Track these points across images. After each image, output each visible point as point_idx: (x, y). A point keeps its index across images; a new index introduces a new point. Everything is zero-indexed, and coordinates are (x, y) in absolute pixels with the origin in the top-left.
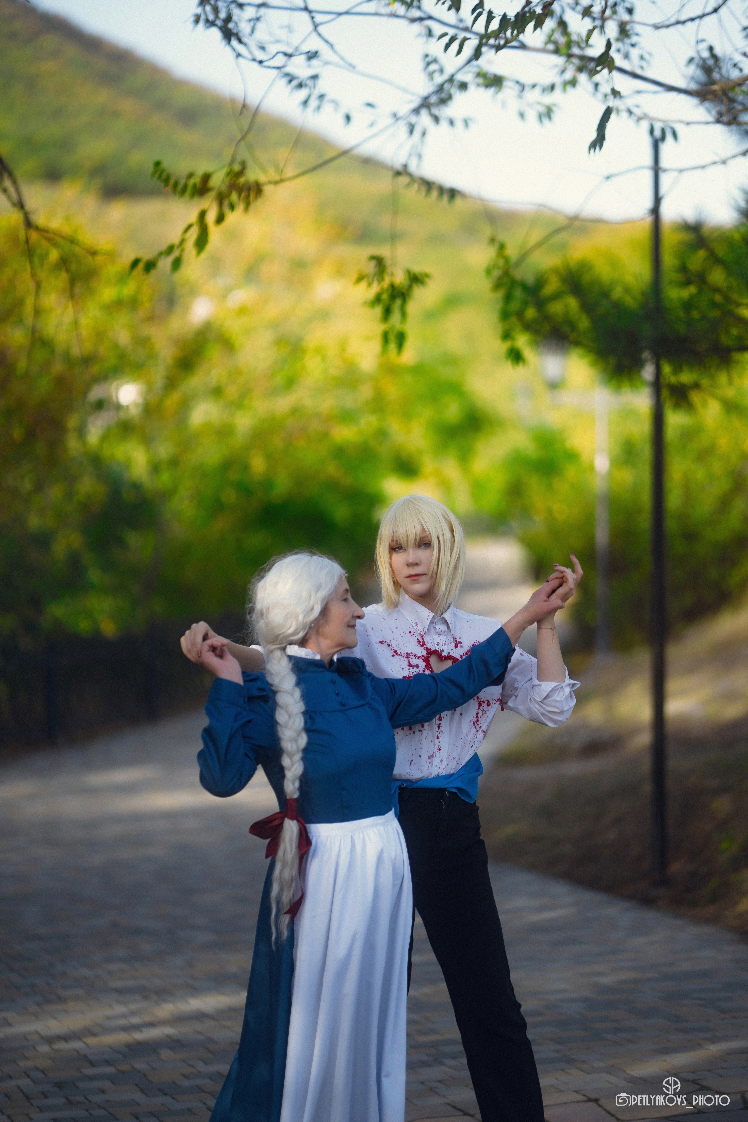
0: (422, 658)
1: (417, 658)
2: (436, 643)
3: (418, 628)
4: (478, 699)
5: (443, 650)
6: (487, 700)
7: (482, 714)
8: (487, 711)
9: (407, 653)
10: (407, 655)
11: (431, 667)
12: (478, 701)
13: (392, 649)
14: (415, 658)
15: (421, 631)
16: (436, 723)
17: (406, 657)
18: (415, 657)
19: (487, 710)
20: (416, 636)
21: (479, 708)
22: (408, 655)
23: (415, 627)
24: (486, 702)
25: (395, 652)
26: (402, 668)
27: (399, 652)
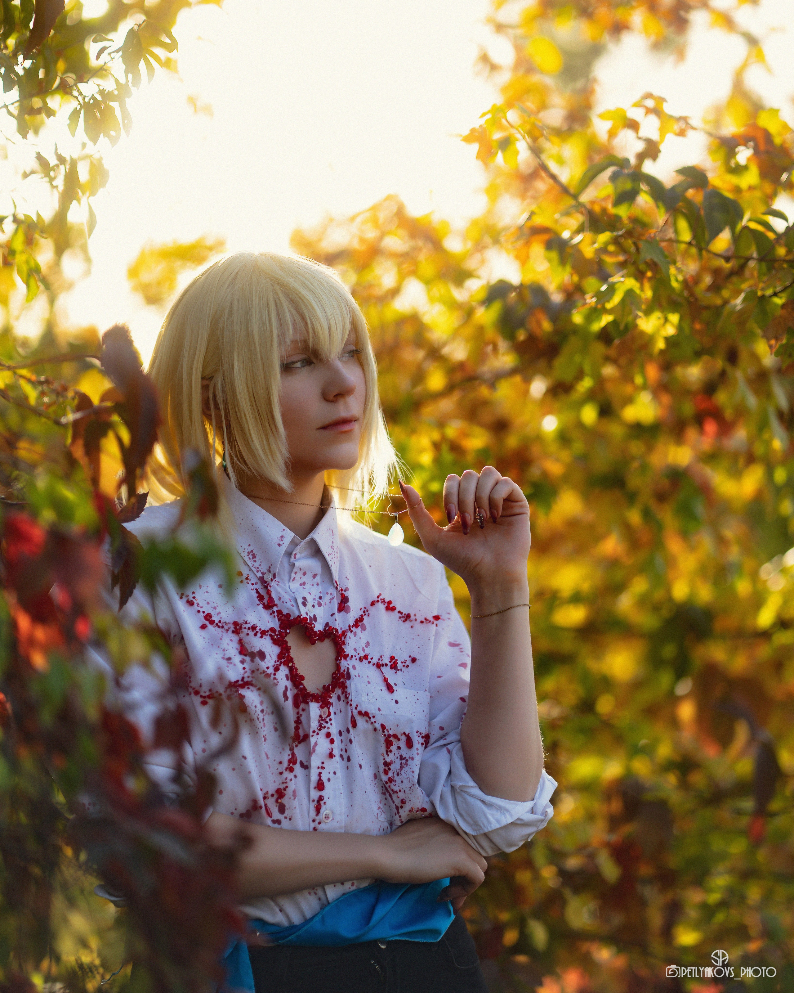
0: (270, 635)
1: (259, 635)
2: (300, 601)
3: (257, 564)
4: (383, 732)
5: (315, 618)
6: (404, 733)
7: (400, 765)
8: (410, 761)
9: (235, 624)
10: (235, 628)
11: (291, 660)
12: (385, 735)
13: (199, 611)
14: (255, 635)
15: (263, 573)
16: (312, 799)
17: (233, 632)
18: (255, 632)
19: (410, 758)
20: (253, 584)
21: (388, 751)
22: (238, 627)
23: (250, 563)
24: (403, 738)
25: (208, 617)
26: (227, 657)
27: (216, 618)
